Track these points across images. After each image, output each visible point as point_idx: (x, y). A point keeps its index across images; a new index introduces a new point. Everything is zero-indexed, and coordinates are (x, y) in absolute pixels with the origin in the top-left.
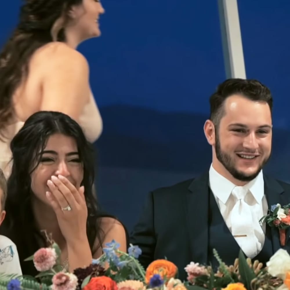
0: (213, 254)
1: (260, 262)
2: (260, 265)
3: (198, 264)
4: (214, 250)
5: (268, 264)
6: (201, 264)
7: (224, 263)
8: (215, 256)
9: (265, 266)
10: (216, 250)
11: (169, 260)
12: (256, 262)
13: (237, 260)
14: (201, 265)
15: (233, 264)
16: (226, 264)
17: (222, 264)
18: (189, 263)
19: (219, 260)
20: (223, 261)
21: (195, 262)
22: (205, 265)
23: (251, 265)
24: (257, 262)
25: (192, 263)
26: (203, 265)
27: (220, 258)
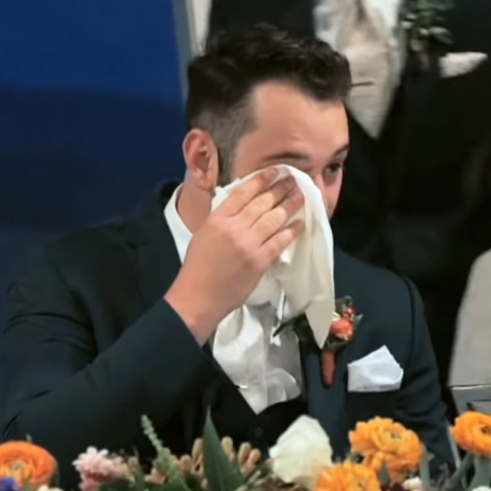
0: (142, 429)
1: (254, 446)
2: (255, 453)
3: (105, 452)
4: (145, 419)
5: (274, 452)
6: (113, 451)
7: (167, 451)
8: (146, 432)
9: (265, 455)
10: (150, 417)
11: (37, 441)
12: (244, 446)
13: (198, 443)
14: (114, 454)
15: (189, 453)
16: (173, 452)
17: (164, 453)
18: (84, 451)
19: (157, 443)
20: (165, 445)
21: (99, 448)
22: (123, 456)
23: (231, 455)
24: (246, 448)
25: (92, 450)
26: (119, 454)
27: (159, 437)
